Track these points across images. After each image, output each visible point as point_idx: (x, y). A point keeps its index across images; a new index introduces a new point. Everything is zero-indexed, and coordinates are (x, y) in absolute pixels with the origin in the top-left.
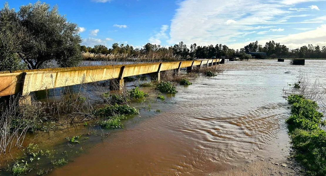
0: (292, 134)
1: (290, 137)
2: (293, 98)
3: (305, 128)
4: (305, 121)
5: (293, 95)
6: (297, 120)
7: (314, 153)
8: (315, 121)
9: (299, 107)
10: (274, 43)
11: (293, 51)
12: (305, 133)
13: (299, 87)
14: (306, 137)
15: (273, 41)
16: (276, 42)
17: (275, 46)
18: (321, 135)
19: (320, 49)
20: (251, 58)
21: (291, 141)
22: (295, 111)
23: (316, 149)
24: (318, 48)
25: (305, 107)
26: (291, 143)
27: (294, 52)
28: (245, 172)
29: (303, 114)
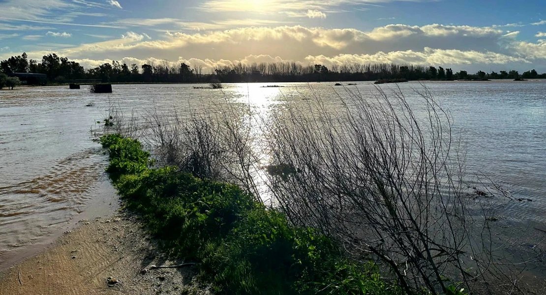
0: (118, 183)
1: (116, 187)
2: (108, 139)
3: (132, 172)
4: (130, 164)
5: (107, 136)
6: (120, 164)
7: (148, 195)
8: (141, 162)
9: (119, 149)
10: (58, 58)
11: (91, 71)
12: (132, 178)
13: (111, 124)
14: (135, 181)
15: (54, 54)
16: (59, 56)
17: (61, 62)
18: (152, 173)
19: (128, 68)
20: (19, 85)
21: (118, 192)
22: (114, 155)
23: (149, 190)
24: (125, 66)
25: (126, 147)
26: (119, 194)
27: (93, 74)
28: (68, 245)
29: (126, 156)
